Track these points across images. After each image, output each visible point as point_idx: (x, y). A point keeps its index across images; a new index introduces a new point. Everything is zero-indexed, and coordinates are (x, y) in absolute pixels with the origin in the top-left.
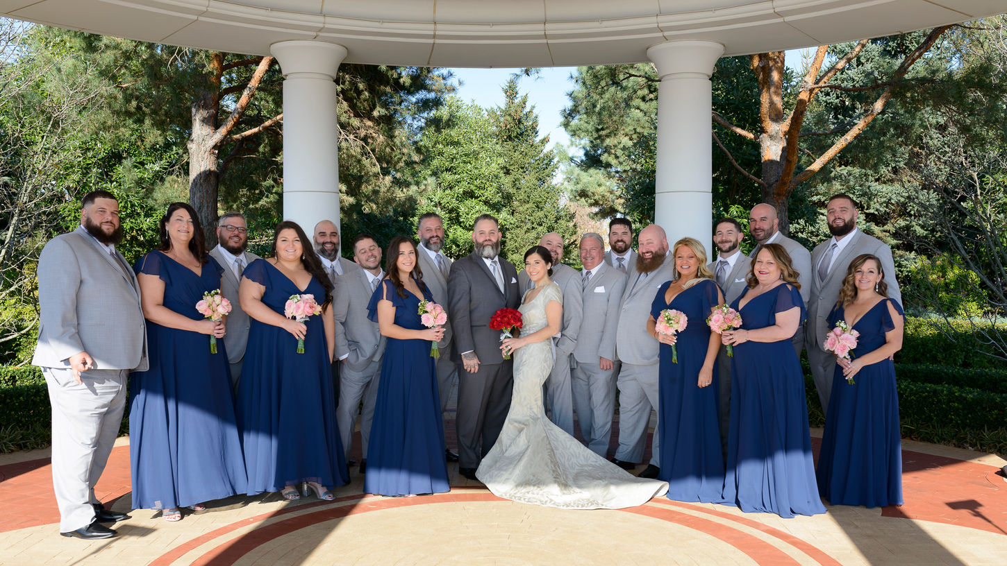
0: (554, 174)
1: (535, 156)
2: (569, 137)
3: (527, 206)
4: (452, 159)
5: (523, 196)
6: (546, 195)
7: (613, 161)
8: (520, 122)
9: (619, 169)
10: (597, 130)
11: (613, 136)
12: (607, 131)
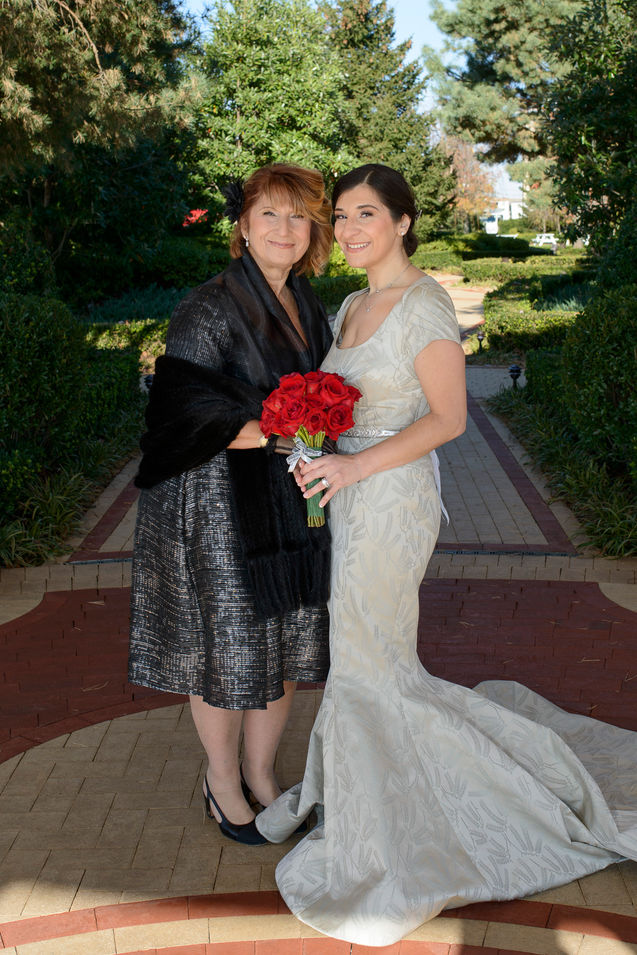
0: (420, 96)
1: (392, 70)
2: (444, 36)
3: (380, 145)
4: (260, 67)
5: (372, 130)
6: (409, 128)
7: (514, 72)
8: (367, 17)
9: (522, 86)
10: (488, 23)
11: (513, 32)
12: (503, 25)
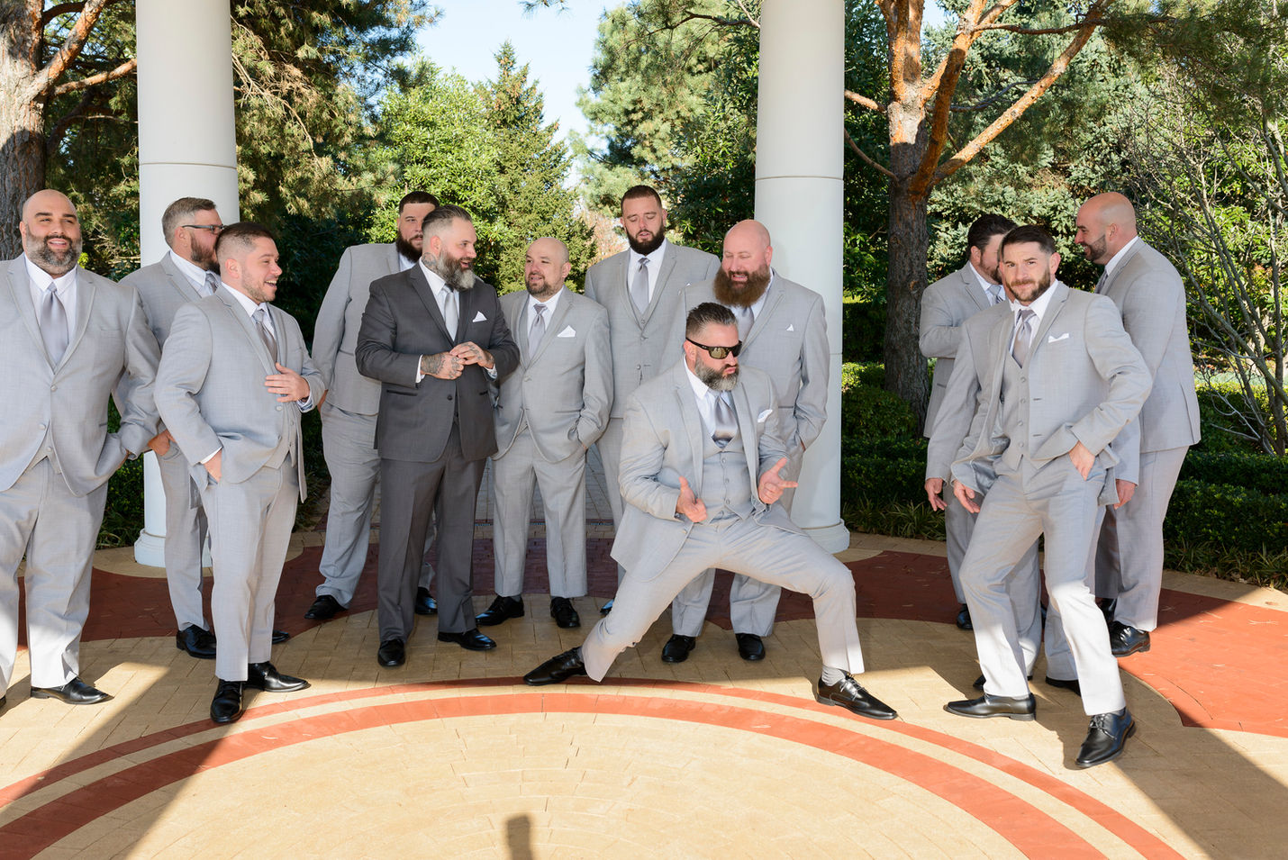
0: (565, 174)
1: (540, 149)
2: (588, 122)
3: (529, 217)
4: (426, 146)
5: (522, 204)
6: (555, 203)
7: (649, 156)
8: (518, 101)
9: (656, 168)
10: (627, 113)
11: (649, 121)
12: (640, 115)
